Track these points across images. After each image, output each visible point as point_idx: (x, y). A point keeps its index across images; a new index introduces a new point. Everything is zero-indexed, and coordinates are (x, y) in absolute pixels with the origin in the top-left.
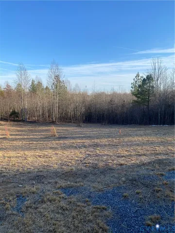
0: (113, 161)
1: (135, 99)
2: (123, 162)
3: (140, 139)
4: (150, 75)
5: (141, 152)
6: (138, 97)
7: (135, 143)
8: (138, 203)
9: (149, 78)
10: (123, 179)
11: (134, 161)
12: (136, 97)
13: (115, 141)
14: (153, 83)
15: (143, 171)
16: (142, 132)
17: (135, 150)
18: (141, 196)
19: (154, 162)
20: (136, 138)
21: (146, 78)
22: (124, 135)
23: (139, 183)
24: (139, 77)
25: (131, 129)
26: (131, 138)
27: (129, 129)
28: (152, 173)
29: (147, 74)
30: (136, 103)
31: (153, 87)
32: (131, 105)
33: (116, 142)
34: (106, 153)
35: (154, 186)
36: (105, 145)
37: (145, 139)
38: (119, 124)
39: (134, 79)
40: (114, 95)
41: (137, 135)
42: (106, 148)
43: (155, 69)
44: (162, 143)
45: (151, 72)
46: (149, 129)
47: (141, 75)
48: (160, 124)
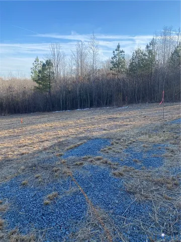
0: (13, 152)
1: (37, 85)
2: (24, 151)
3: (44, 125)
4: (50, 60)
5: (44, 138)
6: (39, 83)
7: (38, 130)
8: (37, 186)
9: (49, 63)
10: (23, 167)
11: (37, 148)
12: (37, 83)
13: (17, 131)
14: (53, 69)
15: (43, 156)
16: (46, 119)
17: (37, 137)
18: (40, 180)
19: (55, 145)
20: (39, 126)
21: (45, 63)
22: (27, 124)
23: (39, 167)
24: (38, 61)
25: (35, 117)
26: (34, 126)
27: (33, 117)
28: (51, 155)
29: (46, 59)
30: (38, 90)
31: (53, 73)
32: (33, 92)
33: (18, 133)
34: (5, 145)
35: (53, 167)
36: (5, 137)
37: (49, 125)
38: (22, 113)
39: (33, 64)
40: (13, 80)
41: (40, 123)
42: (6, 140)
43: (54, 55)
44: (64, 127)
45: (51, 58)
46: (52, 116)
47: (40, 60)
48: (63, 110)
